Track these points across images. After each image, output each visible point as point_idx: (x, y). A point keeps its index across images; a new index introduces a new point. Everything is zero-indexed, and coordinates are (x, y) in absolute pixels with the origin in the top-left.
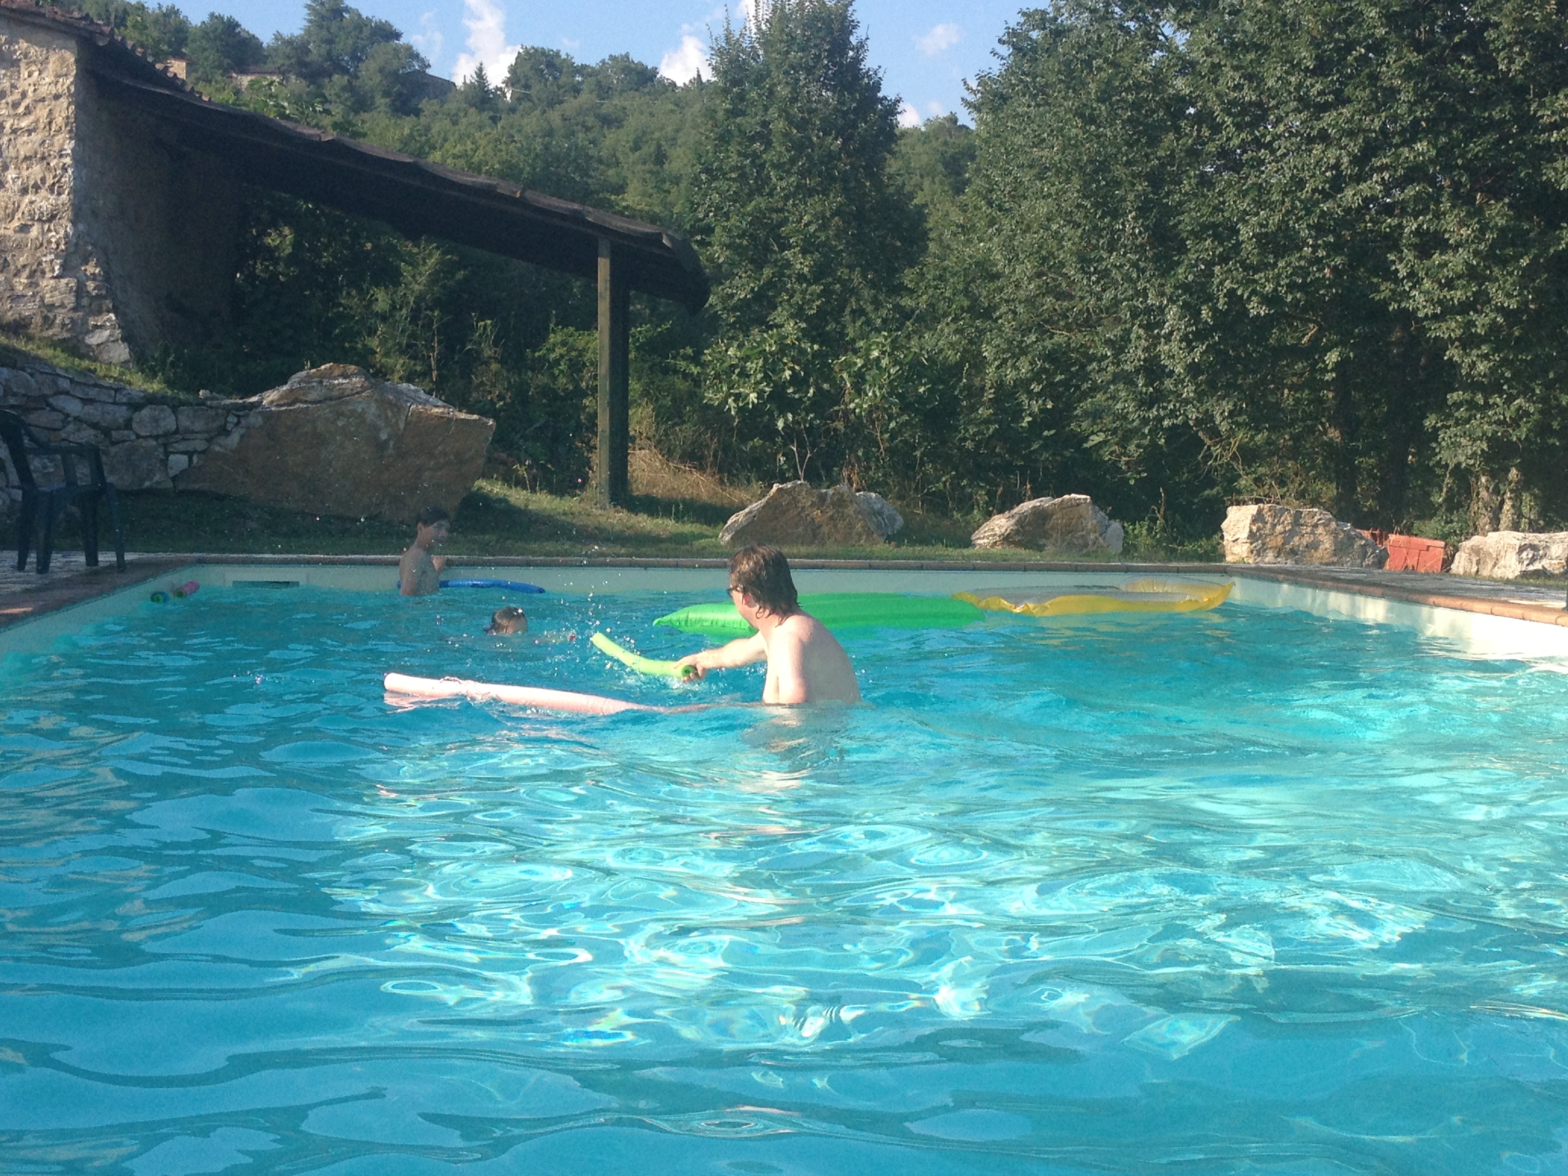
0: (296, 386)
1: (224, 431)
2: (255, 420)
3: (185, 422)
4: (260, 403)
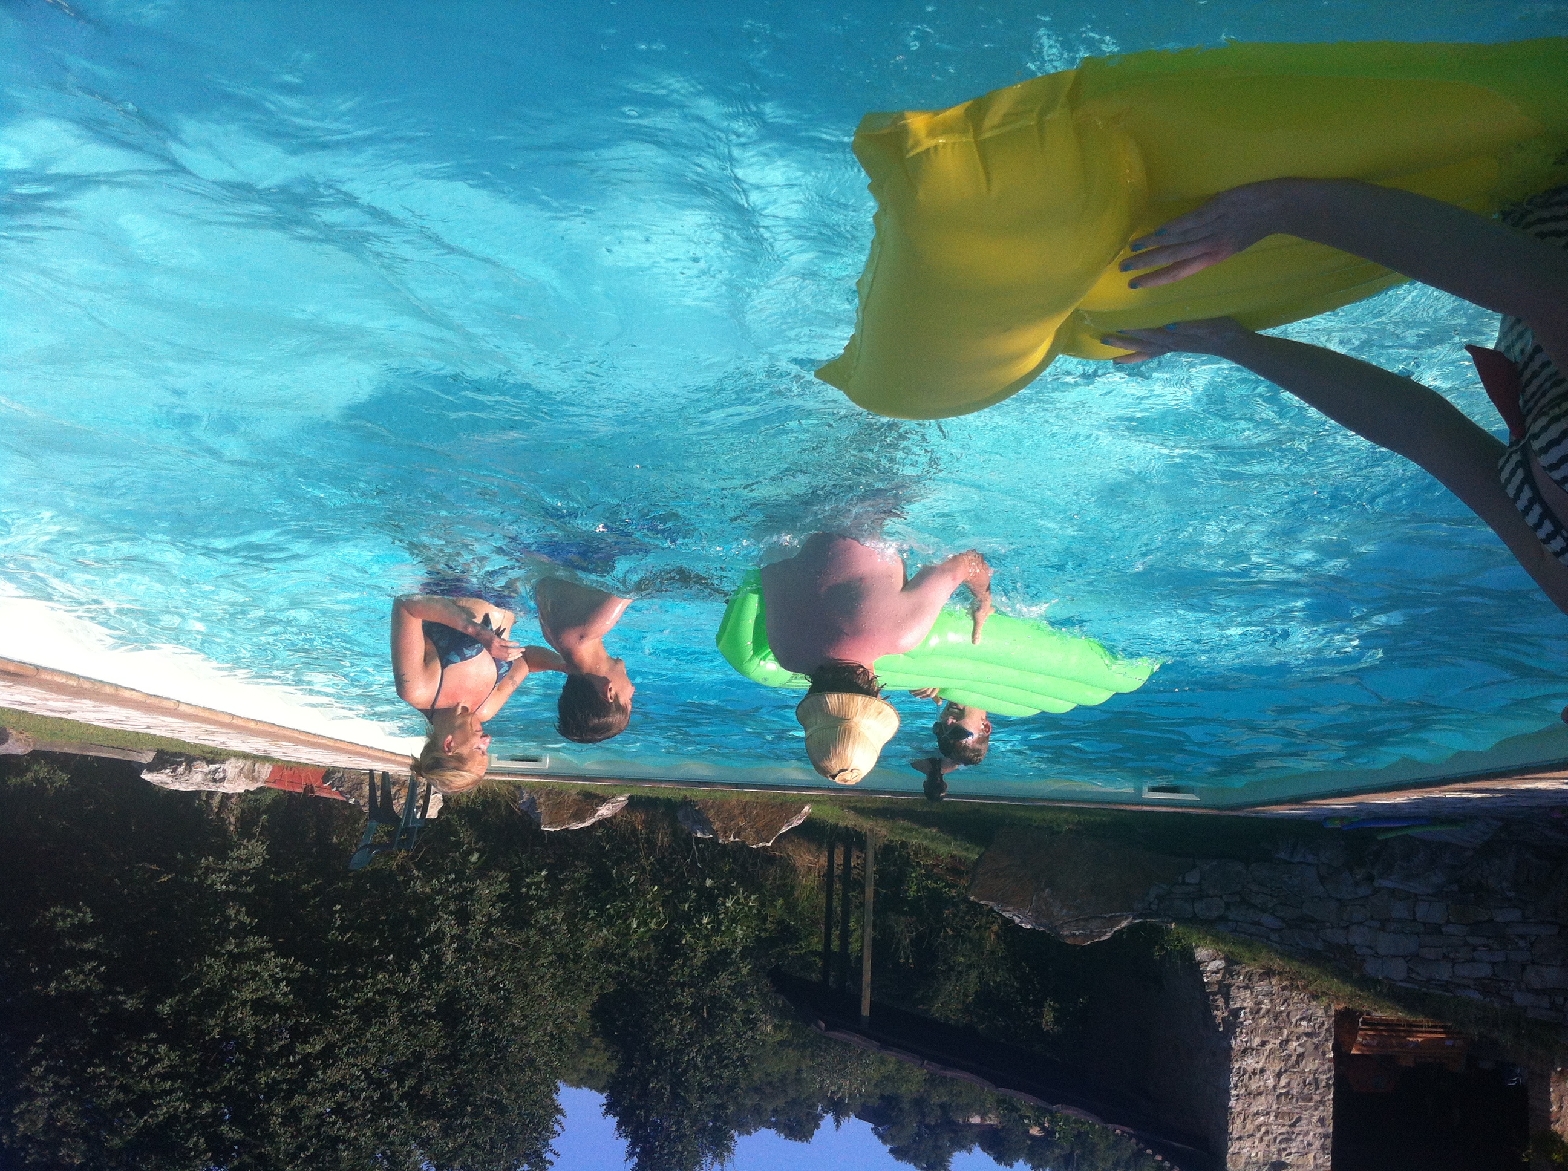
0: (1109, 930)
2: (1137, 906)
3: (1188, 906)
4: (1134, 919)
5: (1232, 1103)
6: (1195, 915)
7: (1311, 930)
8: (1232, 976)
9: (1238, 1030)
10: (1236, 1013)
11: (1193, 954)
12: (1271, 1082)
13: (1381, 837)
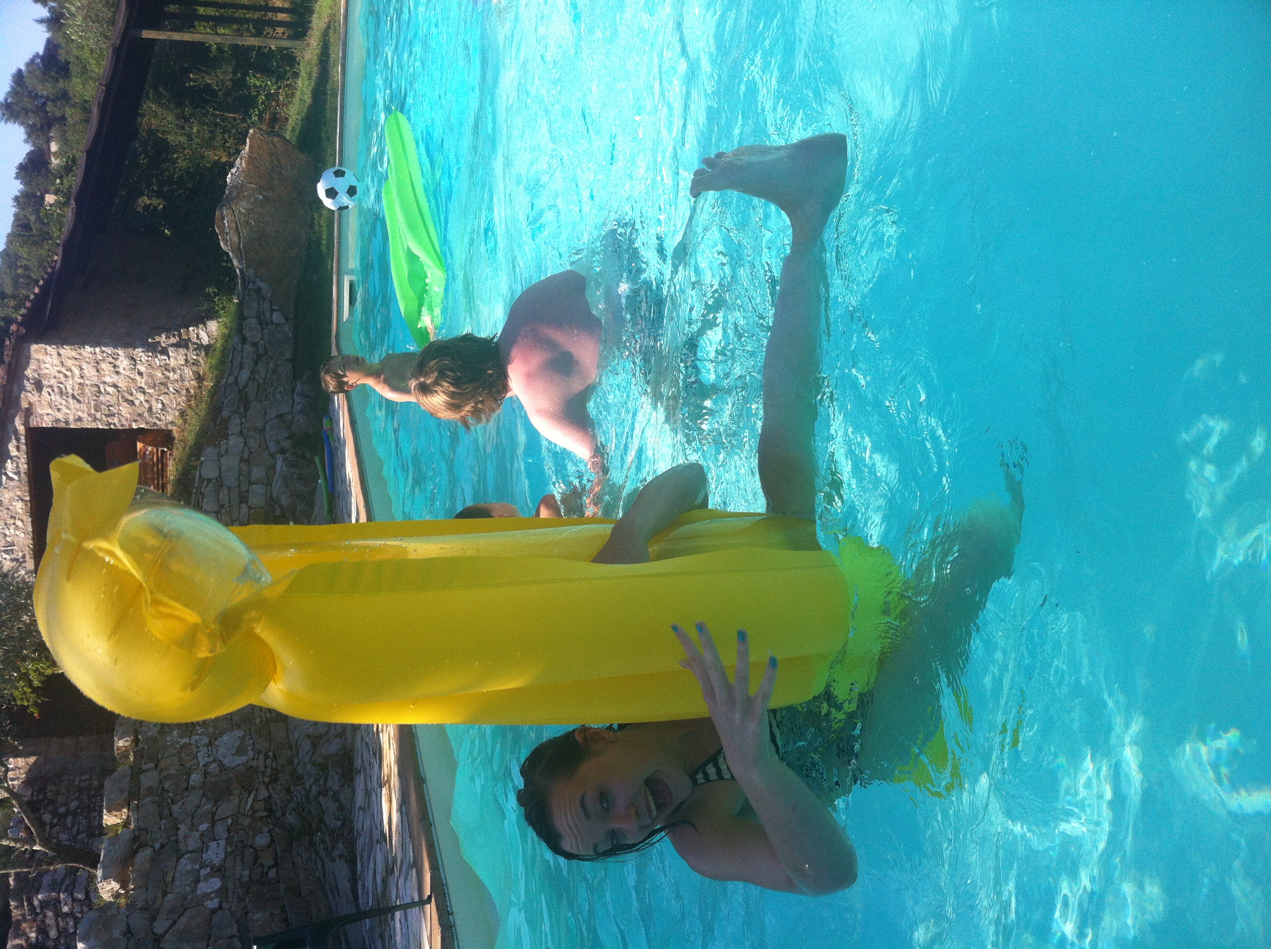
0: (229, 248)
1: (258, 291)
2: (251, 272)
3: (253, 313)
4: (240, 270)
5: (88, 349)
6: (245, 318)
7: (238, 408)
8: (195, 349)
9: (150, 354)
10: (164, 352)
11: (211, 319)
12: (108, 379)
13: (317, 459)
